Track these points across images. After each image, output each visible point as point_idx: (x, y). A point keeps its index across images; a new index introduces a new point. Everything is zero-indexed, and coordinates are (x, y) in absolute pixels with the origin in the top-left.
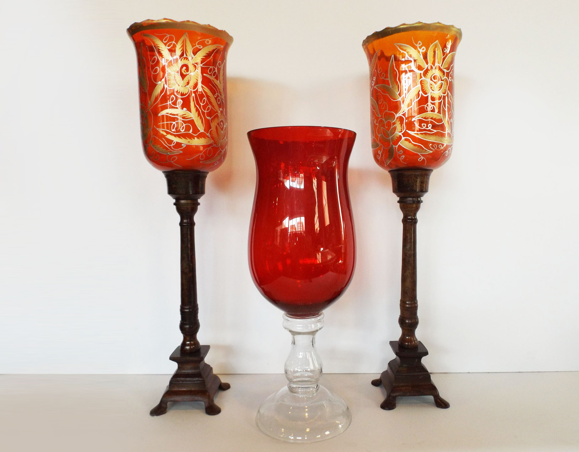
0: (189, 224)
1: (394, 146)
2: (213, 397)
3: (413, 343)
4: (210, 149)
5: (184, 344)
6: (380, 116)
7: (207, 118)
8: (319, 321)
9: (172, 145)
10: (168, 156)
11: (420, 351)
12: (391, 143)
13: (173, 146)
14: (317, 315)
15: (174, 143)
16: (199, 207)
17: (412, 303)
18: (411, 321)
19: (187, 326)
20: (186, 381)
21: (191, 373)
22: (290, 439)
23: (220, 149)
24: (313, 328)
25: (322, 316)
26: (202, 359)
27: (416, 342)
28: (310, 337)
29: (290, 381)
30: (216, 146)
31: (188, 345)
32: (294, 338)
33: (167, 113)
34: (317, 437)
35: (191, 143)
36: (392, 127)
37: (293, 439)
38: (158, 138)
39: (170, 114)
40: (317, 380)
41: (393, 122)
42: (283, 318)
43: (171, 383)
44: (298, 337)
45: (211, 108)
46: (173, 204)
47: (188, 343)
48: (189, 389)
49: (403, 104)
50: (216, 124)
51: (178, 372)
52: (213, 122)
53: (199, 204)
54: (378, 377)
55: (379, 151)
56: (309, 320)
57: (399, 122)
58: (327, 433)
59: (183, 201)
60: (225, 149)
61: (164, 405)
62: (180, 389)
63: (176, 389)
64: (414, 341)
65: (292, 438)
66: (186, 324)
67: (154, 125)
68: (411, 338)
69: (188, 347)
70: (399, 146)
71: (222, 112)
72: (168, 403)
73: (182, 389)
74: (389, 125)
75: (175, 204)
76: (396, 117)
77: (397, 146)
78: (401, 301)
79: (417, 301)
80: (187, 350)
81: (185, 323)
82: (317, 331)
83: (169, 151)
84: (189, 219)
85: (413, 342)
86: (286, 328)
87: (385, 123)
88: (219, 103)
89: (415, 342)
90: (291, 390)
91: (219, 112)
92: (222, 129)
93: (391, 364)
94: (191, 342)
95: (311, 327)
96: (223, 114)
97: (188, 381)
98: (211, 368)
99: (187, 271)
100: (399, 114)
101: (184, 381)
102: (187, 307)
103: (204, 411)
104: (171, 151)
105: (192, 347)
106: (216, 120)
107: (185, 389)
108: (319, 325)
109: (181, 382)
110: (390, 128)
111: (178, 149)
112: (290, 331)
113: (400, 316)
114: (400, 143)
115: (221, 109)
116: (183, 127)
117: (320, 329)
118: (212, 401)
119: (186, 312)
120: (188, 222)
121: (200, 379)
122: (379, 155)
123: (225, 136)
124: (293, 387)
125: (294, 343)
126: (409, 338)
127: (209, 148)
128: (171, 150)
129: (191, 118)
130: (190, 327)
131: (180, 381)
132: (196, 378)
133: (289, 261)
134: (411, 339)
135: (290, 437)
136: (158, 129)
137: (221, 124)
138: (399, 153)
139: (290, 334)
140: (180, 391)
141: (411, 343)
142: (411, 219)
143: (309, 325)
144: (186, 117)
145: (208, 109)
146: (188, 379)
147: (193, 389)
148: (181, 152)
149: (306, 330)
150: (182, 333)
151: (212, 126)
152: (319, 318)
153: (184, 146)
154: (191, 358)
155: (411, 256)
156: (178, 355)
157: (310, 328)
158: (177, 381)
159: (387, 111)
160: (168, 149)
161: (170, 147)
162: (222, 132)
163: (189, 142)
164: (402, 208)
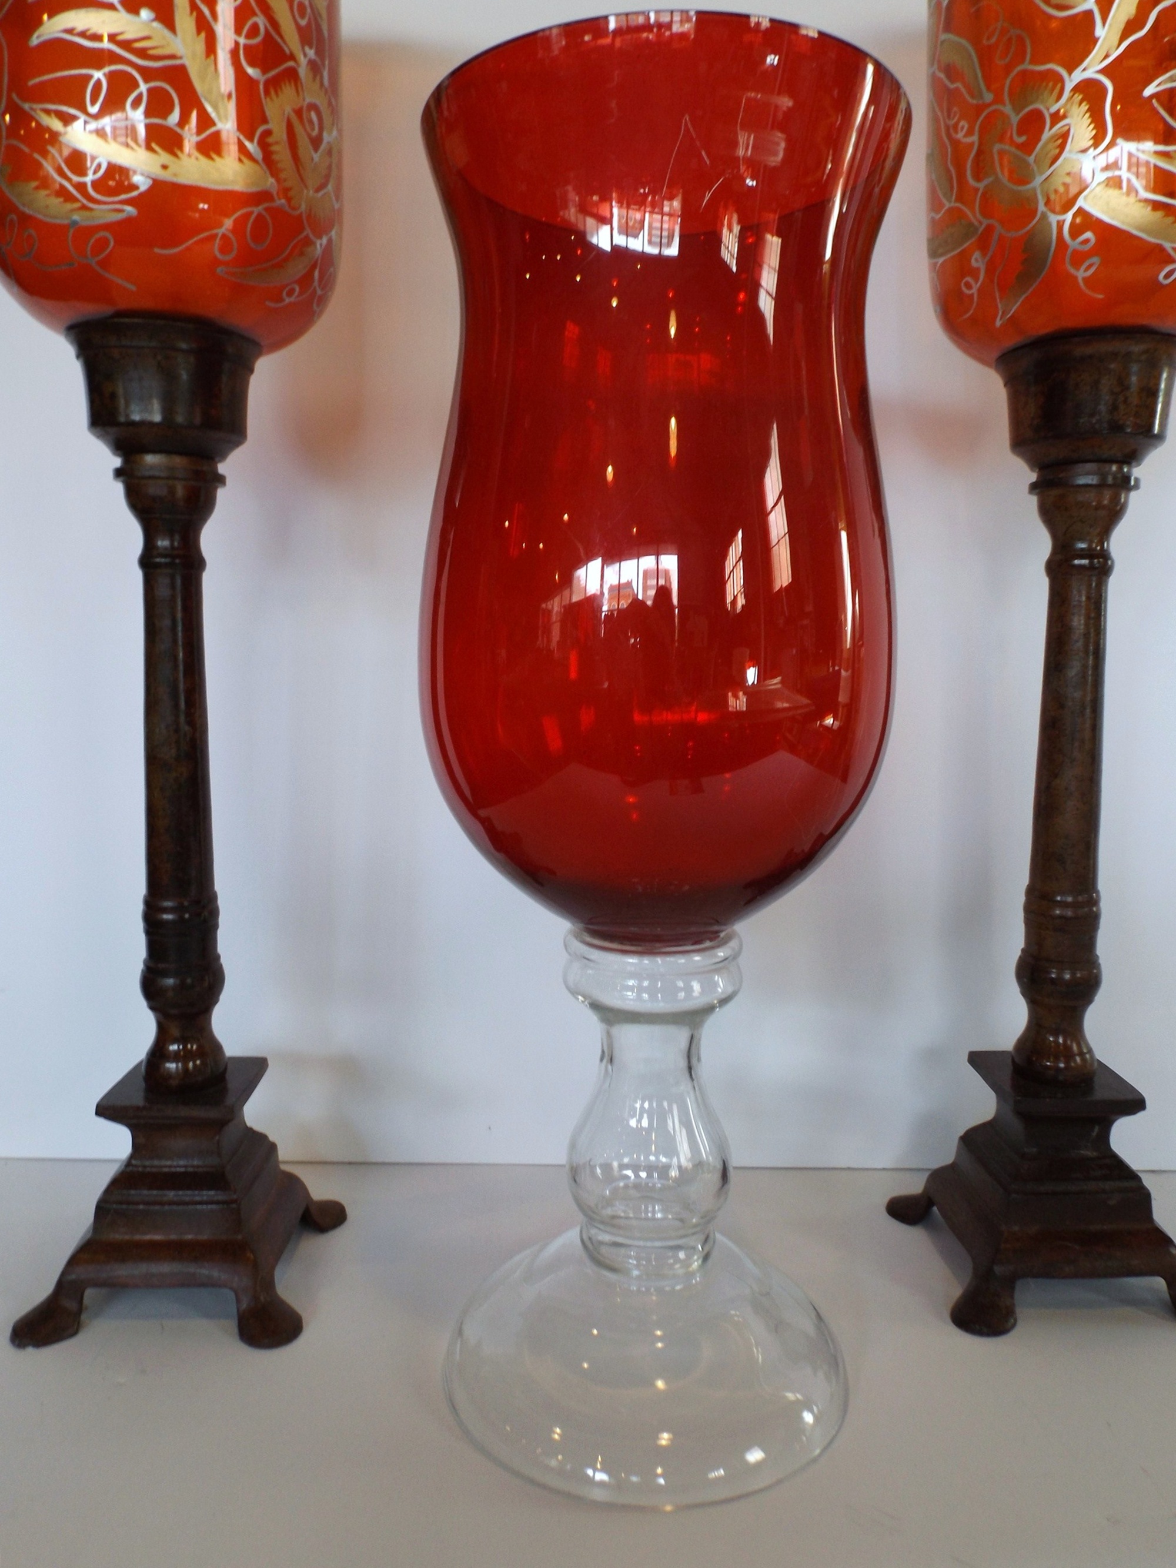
0: (177, 561)
1: (1053, 219)
2: (273, 1268)
3: (1075, 1061)
4: (259, 215)
5: (157, 1054)
6: (989, 97)
7: (250, 71)
8: (721, 966)
9: (89, 179)
10: (71, 231)
11: (1101, 1093)
12: (1042, 207)
13: (95, 184)
14: (711, 940)
15: (99, 166)
16: (222, 495)
17: (1080, 899)
18: (1073, 974)
19: (170, 981)
20: (162, 1204)
21: (182, 1170)
22: (591, 1481)
23: (308, 231)
24: (696, 994)
25: (734, 944)
26: (234, 1112)
27: (1088, 1056)
28: (681, 1035)
29: (590, 1215)
30: (287, 208)
31: (176, 1057)
32: (609, 1034)
33: (70, 31)
34: (713, 1475)
35: (175, 175)
36: (1047, 134)
37: (602, 1484)
38: (26, 150)
39: (83, 34)
40: (708, 1218)
41: (1053, 109)
42: (566, 946)
43: (102, 1209)
44: (629, 1035)
45: (266, 30)
46: (111, 474)
47: (174, 1047)
48: (173, 1237)
49: (1104, 23)
50: (288, 110)
51: (136, 1166)
52: (273, 92)
53: (221, 480)
54: (915, 1186)
55: (977, 255)
56: (681, 960)
57: (1085, 107)
58: (755, 1456)
59: (150, 459)
60: (330, 241)
61: (70, 1304)
62: (138, 1237)
63: (120, 1235)
64: (1081, 1054)
65: (601, 1476)
66: (165, 974)
67: (10, 90)
68: (1069, 1042)
69: (172, 1066)
70: (1081, 211)
71: (315, 67)
72: (89, 1294)
73: (148, 1237)
74: (1033, 124)
75: (119, 473)
76: (1069, 86)
77: (1069, 217)
78: (1030, 891)
79: (1097, 892)
80: (169, 1075)
81: (161, 966)
82: (709, 1009)
83: (77, 205)
84: (177, 537)
85: (1078, 1059)
86: (574, 993)
87: (1015, 119)
88: (303, 22)
89: (1084, 1060)
90: (592, 1251)
91: (303, 61)
92: (316, 142)
93: (972, 1140)
94: (189, 1046)
95: (689, 989)
96: (318, 78)
97: (171, 1203)
98: (273, 1147)
99: (169, 753)
100: (1084, 70)
101: (155, 1203)
102: (168, 904)
103: (233, 1325)
104: (84, 207)
105: (191, 1065)
106: (288, 91)
107: (157, 1237)
108: (721, 985)
109: (141, 1207)
110: (1039, 140)
111: (117, 199)
112: (596, 1006)
113: (1023, 950)
114: (1085, 198)
115: (311, 53)
116: (140, 96)
117: (724, 1001)
118: (269, 1284)
119: (167, 922)
120: (172, 547)
121: (220, 1196)
122: (974, 273)
123: (327, 177)
124: (601, 1243)
125: (609, 1056)
126: (1061, 1040)
127: (257, 210)
128: (85, 201)
129: (173, 57)
130: (182, 987)
131: (138, 1203)
132: (205, 1192)
133: (587, 717)
134: (1067, 1048)
135: (590, 1472)
136: (26, 106)
137: (311, 122)
138: (1073, 244)
139: (593, 1019)
140: (139, 1245)
141: (1067, 1062)
142: (1089, 554)
143: (680, 984)
144: (151, 52)
145: (255, 28)
146: (171, 1194)
147: (189, 1237)
148: (130, 210)
149: (660, 1006)
150: (152, 1008)
151: (269, 113)
152: (721, 954)
153: (141, 181)
154: (184, 1112)
155: (1083, 707)
156: (137, 1098)
157: (682, 995)
158: (128, 1203)
159: (1027, 66)
160: (74, 199)
161: (81, 187)
162: (316, 157)
163: (165, 167)
164: (1049, 514)
